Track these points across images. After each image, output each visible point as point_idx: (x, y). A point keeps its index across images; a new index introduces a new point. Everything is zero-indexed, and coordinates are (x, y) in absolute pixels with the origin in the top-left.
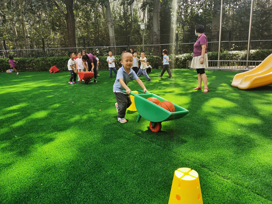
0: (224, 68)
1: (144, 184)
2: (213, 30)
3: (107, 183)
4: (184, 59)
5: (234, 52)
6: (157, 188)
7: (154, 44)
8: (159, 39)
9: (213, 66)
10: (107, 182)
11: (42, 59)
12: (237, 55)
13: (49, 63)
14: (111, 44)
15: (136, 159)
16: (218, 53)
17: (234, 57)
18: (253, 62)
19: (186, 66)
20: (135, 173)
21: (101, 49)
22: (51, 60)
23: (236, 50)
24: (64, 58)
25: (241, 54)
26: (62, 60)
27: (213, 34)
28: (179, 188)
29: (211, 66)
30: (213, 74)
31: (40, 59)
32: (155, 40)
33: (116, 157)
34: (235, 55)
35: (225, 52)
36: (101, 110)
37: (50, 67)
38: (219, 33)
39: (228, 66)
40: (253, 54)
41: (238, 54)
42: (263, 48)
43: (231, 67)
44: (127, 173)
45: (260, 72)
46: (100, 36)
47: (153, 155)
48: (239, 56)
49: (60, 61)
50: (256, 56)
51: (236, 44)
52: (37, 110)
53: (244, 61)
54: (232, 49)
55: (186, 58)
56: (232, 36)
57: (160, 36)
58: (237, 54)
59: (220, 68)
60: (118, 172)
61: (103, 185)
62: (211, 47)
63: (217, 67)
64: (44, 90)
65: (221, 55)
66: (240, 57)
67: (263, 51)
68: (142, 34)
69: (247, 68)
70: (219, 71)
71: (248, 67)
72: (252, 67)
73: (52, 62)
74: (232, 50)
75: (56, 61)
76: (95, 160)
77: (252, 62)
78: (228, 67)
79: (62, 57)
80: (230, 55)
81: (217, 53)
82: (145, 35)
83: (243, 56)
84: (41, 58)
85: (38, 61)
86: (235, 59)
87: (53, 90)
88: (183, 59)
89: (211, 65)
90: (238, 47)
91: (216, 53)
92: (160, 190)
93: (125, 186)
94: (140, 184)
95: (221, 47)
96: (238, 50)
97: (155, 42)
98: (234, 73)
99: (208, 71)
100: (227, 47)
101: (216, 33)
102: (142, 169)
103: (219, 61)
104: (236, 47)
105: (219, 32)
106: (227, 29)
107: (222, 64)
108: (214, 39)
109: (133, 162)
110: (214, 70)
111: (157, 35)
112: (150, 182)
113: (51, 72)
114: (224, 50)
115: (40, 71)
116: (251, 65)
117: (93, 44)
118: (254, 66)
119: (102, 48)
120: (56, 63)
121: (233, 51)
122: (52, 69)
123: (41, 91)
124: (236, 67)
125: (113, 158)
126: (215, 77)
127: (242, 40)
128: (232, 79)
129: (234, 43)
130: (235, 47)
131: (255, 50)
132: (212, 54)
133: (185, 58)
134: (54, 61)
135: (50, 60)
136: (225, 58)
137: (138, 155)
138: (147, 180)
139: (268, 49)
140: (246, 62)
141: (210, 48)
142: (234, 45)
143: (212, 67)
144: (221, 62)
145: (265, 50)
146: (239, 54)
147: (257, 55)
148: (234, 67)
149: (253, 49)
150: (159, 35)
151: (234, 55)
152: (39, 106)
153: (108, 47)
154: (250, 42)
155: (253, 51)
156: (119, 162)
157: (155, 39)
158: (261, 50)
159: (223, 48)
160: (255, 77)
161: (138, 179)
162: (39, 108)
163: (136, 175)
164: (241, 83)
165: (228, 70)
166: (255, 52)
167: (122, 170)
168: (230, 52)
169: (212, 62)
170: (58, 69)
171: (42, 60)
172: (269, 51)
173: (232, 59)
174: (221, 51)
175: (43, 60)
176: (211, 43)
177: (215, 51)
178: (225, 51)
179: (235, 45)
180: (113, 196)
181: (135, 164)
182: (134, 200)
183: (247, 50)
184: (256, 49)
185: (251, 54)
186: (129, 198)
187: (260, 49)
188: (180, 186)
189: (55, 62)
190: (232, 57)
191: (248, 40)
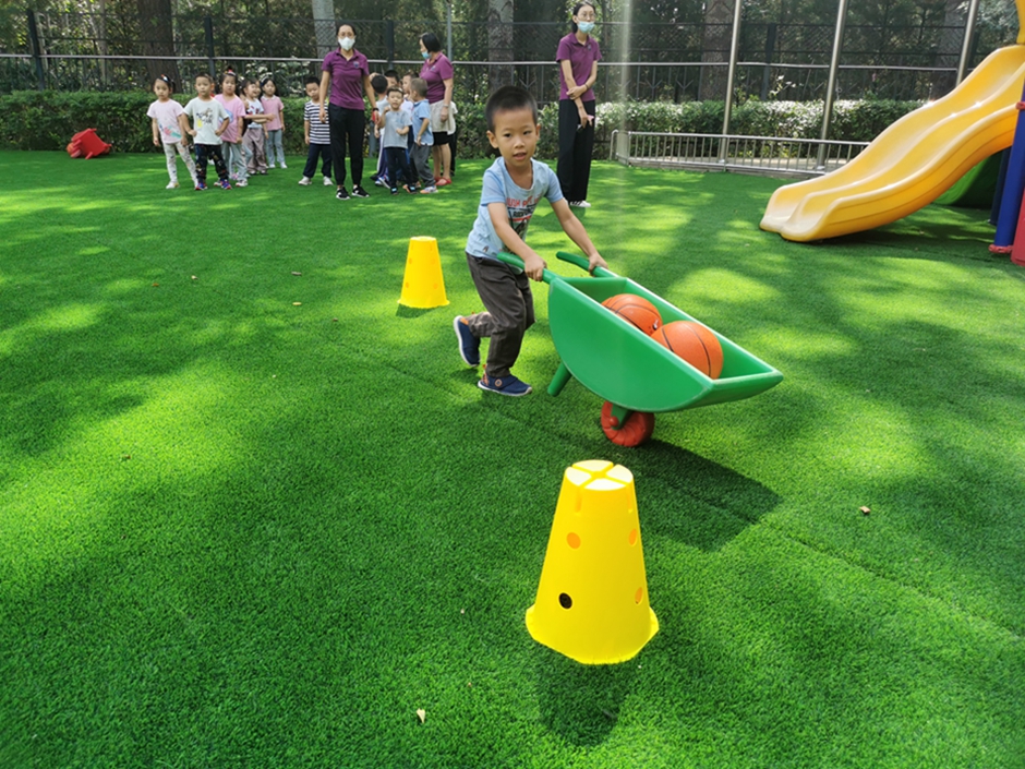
0: (743, 164)
1: (468, 524)
2: (712, 15)
3: (346, 528)
4: (602, 123)
5: (782, 106)
6: (509, 534)
7: (490, 58)
8: (509, 41)
9: (705, 155)
10: (346, 523)
11: (31, 97)
12: (788, 116)
13: (65, 115)
14: (319, 49)
15: (436, 458)
16: (724, 108)
17: (780, 124)
18: (843, 145)
19: (608, 152)
20: (439, 497)
21: (280, 68)
22: (72, 103)
23: (789, 100)
24: (126, 99)
25: (804, 116)
26: (120, 105)
27: (710, 32)
28: (578, 514)
29: (698, 155)
30: (704, 186)
31: (23, 99)
32: (496, 42)
33: (372, 453)
34: (783, 117)
35: (749, 105)
36: (299, 303)
37: (70, 133)
38: (732, 29)
39: (757, 155)
40: (846, 116)
41: (793, 115)
42: (881, 97)
43: (767, 161)
44: (411, 497)
45: (855, 183)
46: (275, 13)
47: (493, 444)
48: (796, 122)
49: (109, 110)
50: (855, 123)
51: (791, 74)
52: (50, 299)
53: (813, 140)
54: (775, 93)
55: (610, 120)
56: (776, 43)
57: (515, 27)
58: (790, 112)
59: (727, 162)
60: (381, 495)
61: (334, 531)
62: (701, 84)
63: (720, 159)
64: (60, 224)
65: (734, 114)
66: (798, 125)
67: (879, 108)
68: (441, 15)
69: (820, 167)
70: (722, 173)
71: (823, 164)
72: (837, 164)
73: (79, 112)
74: (773, 98)
75: (95, 110)
76: (299, 461)
77: (838, 145)
78: (757, 161)
79: (117, 95)
80: (767, 115)
81: (719, 106)
82: (454, 19)
83: (810, 121)
84: (28, 92)
85: (16, 106)
86: (782, 132)
87: (98, 228)
88: (599, 125)
89: (699, 149)
90: (794, 86)
91: (715, 105)
92: (516, 540)
93: (408, 531)
94: (456, 525)
95: (736, 82)
96: (794, 100)
97: (493, 50)
98: (773, 181)
99: (688, 172)
100: (756, 84)
101: (722, 29)
102: (458, 485)
103: (724, 135)
104: (790, 87)
105: (731, 25)
106: (761, 15)
107: (736, 148)
108: (711, 51)
109: (429, 467)
110: (706, 170)
111: (503, 24)
112: (487, 520)
113: (77, 153)
114: (748, 97)
115: (25, 148)
116: (833, 156)
117: (245, 46)
118: (842, 161)
119: (284, 65)
120: (93, 120)
121: (776, 103)
122: (80, 144)
123: (52, 229)
124: (784, 162)
125: (358, 455)
126: (708, 195)
127: (809, 63)
128: (764, 204)
129: (780, 71)
130: (784, 85)
131: (854, 103)
132: (704, 111)
133: (606, 121)
134: (87, 110)
135: (66, 106)
136: (747, 126)
137: (444, 446)
138: (477, 515)
139: (897, 99)
140: (816, 145)
141: (697, 88)
142: (781, 78)
143: (699, 159)
144: (733, 143)
145: (888, 104)
146: (796, 113)
147: (859, 120)
148: (775, 161)
149: (844, 96)
150: (509, 24)
151: (778, 115)
152: (54, 285)
153: (307, 62)
154: (838, 71)
155: (846, 105)
156: (382, 466)
157: (494, 38)
158: (875, 103)
159: (744, 90)
160: (841, 200)
161: (446, 513)
162: (56, 293)
163: (440, 502)
164: (791, 221)
165: (756, 171)
166: (851, 108)
167: (395, 489)
168: (765, 104)
169: (700, 139)
170: (105, 144)
171: (34, 105)
172: (900, 109)
173: (772, 131)
174: (735, 98)
175: (38, 102)
176: (702, 69)
177: (713, 99)
178: (749, 101)
179: (785, 80)
180: (371, 560)
181: (434, 472)
182: (437, 567)
183: (825, 100)
184: (858, 99)
185: (839, 116)
186: (421, 564)
187: (869, 98)
188: (578, 507)
189: (89, 115)
190: (772, 123)
191: (829, 62)
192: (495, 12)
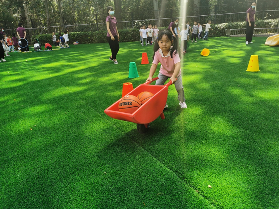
0: (259, 34)
7: (194, 15)
19: (224, 34)
32: (196, 11)
51: (270, 13)
55: (225, 27)
57: (200, 8)
66: (272, 25)
74: (265, 19)
83: (275, 24)
88: (222, 28)
96: (271, 19)
100: (261, 16)
104: (270, 16)
111: (197, 7)
114: (259, 19)
124: (268, 33)
127: (275, 9)
129: (267, 12)
136: (258, 26)
140: (277, 29)
144: (256, 30)
146: (271, 22)
151: (267, 23)
168: (263, 21)
173: (265, 27)
192: (195, 5)
